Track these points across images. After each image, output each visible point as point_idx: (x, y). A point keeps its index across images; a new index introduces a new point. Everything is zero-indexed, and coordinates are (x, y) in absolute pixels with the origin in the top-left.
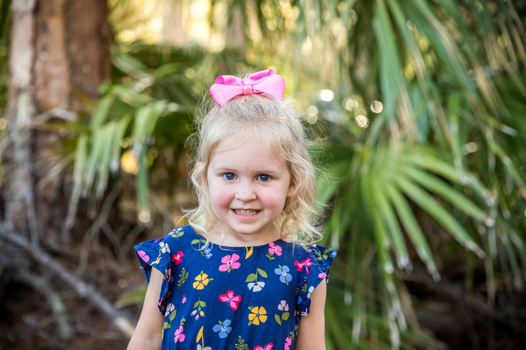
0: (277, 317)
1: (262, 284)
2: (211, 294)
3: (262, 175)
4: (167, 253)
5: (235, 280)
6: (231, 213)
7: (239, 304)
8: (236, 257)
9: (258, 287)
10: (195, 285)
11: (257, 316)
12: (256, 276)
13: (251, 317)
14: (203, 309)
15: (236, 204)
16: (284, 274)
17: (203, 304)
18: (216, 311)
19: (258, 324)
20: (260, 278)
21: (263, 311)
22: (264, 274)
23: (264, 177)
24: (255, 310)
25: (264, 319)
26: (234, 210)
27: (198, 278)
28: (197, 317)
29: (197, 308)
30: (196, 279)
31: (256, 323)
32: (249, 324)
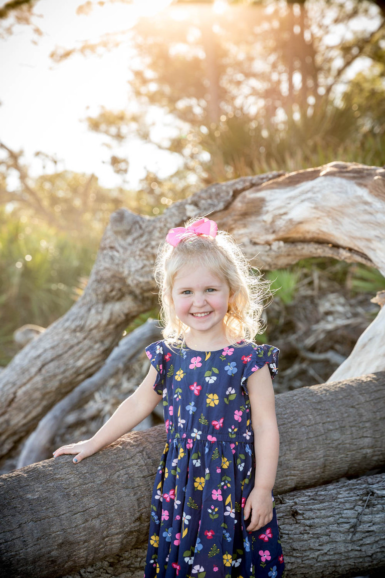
0: (226, 400)
1: (215, 378)
2: (186, 384)
3: (209, 289)
4: (160, 353)
5: (198, 375)
6: (190, 316)
7: (200, 391)
8: (199, 359)
9: (212, 380)
10: (176, 377)
11: (213, 400)
12: (211, 373)
13: (208, 401)
14: (180, 394)
15: (193, 310)
16: (231, 369)
17: (180, 390)
18: (187, 397)
19: (214, 406)
20: (214, 374)
21: (216, 397)
22: (216, 371)
23: (211, 290)
24: (211, 396)
25: (217, 402)
26: (192, 314)
27: (178, 373)
28: (178, 399)
29: (177, 393)
30: (177, 373)
31: (212, 405)
32: (207, 406)
